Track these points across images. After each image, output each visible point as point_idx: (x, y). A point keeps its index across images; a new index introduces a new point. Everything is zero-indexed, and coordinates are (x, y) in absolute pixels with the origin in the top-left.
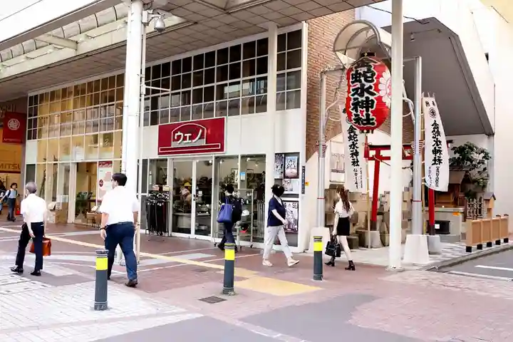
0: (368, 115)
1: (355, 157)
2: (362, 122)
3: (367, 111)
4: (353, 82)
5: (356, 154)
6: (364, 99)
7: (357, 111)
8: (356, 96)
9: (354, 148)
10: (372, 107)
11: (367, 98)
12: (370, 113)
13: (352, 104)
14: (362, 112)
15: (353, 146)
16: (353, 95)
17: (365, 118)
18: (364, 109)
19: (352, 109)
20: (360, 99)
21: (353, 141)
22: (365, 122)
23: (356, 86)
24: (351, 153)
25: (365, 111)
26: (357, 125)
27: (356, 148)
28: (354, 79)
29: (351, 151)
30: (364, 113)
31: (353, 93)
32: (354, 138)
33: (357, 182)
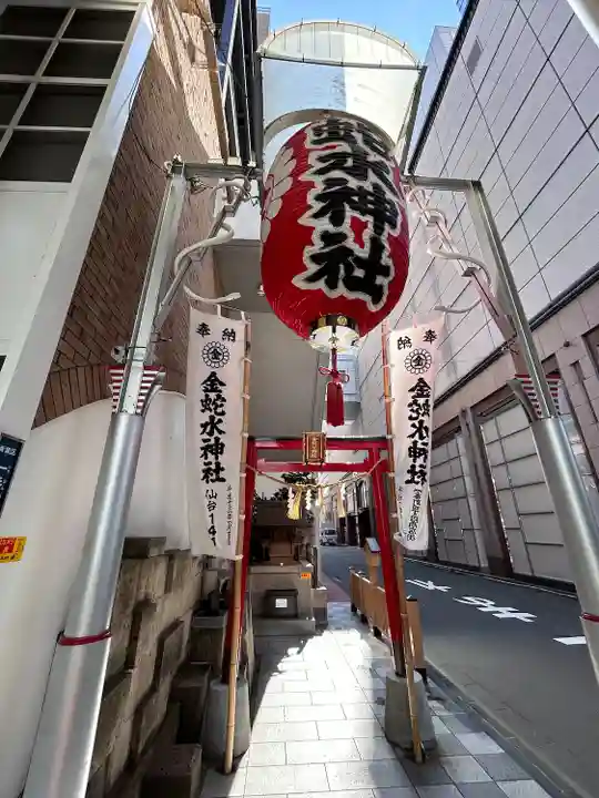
1: (211, 458)
2: (349, 269)
3: (379, 229)
4: (315, 142)
5: (218, 448)
6: (368, 186)
7: (337, 219)
8: (337, 174)
9: (211, 434)
10: (394, 226)
11: (376, 186)
12: (384, 239)
13: (319, 198)
14: (358, 227)
15: (212, 426)
16: (321, 172)
17: (363, 253)
18: (369, 219)
19: (316, 216)
20: (353, 183)
21: (213, 413)
22: (359, 273)
23: (334, 147)
24: (204, 445)
25: (370, 226)
26: (321, 285)
27: (216, 434)
28: (325, 135)
29: (205, 441)
30: (368, 234)
31: (323, 165)
32: (217, 406)
33: (213, 527)
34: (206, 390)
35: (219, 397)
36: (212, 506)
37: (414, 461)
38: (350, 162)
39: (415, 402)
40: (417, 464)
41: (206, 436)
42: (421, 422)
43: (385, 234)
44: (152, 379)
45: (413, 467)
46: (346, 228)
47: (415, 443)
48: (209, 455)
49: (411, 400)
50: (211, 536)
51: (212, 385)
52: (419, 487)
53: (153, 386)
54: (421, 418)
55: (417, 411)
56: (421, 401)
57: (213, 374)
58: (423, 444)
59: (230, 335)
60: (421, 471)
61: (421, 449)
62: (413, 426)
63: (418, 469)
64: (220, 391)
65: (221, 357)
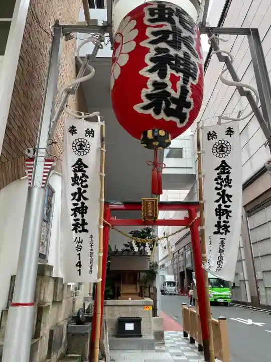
0: (184, 91)
1: (79, 216)
2: (168, 104)
3: (186, 81)
4: (150, 20)
5: (83, 210)
7: (163, 75)
8: (163, 45)
9: (79, 200)
10: (194, 79)
11: (185, 54)
12: (188, 87)
13: (152, 60)
14: (174, 79)
15: (79, 195)
16: (153, 42)
17: (176, 95)
18: (181, 75)
19: (151, 71)
20: (172, 52)
21: (80, 186)
22: (173, 106)
23: (161, 26)
24: (74, 207)
25: (181, 79)
26: (151, 111)
27: (82, 200)
28: (156, 16)
29: (74, 205)
30: (180, 83)
31: (155, 38)
32: (83, 181)
33: (80, 262)
34: (75, 171)
35: (84, 175)
36: (79, 248)
37: (220, 218)
38: (171, 38)
39: (219, 178)
40: (222, 220)
41: (75, 202)
42: (224, 191)
43: (189, 84)
44: (50, 167)
45: (219, 222)
46: (167, 80)
47: (220, 206)
48: (78, 214)
49: (216, 176)
50: (78, 268)
51: (79, 167)
52: (223, 236)
53: (50, 171)
54: (223, 188)
55: (221, 184)
56: (224, 176)
57: (80, 160)
58: (225, 206)
59: (90, 132)
60: (224, 226)
61: (224, 210)
62: (218, 194)
63: (222, 224)
64: (85, 171)
65: (84, 148)
